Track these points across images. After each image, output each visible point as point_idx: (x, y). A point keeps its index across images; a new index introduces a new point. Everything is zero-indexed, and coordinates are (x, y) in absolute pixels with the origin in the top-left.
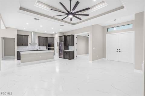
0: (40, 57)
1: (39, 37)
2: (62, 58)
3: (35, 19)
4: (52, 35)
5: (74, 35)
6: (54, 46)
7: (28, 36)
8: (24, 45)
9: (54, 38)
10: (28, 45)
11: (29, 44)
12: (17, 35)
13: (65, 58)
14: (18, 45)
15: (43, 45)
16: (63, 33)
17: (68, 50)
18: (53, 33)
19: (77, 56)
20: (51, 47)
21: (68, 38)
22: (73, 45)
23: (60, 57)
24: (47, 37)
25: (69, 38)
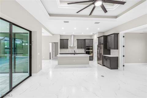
1: (77, 40)
2: (101, 65)
3: (65, 22)
4: (91, 36)
5: (118, 34)
6: (92, 49)
7: (68, 39)
9: (93, 39)
11: (69, 47)
12: (60, 39)
13: (104, 66)
14: (61, 48)
15: (81, 48)
16: (104, 33)
17: (110, 54)
18: (91, 34)
19: (124, 66)
20: (90, 51)
22: (117, 49)
24: (85, 40)
25: (110, 39)
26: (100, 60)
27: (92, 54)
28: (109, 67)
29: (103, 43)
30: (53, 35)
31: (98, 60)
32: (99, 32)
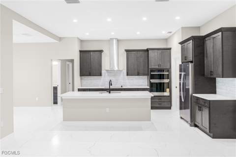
0: (108, 110)
1: (127, 51)
2: (187, 122)
4: (166, 40)
6: (169, 77)
8: (93, 76)
9: (170, 49)
10: (101, 75)
12: (81, 51)
13: (196, 126)
16: (199, 28)
21: (209, 44)
23: (181, 118)
24: (147, 50)
26: (185, 109)
27: (168, 90)
28: (208, 131)
29: (191, 59)
30: (60, 39)
31: (181, 108)
32: (182, 28)
